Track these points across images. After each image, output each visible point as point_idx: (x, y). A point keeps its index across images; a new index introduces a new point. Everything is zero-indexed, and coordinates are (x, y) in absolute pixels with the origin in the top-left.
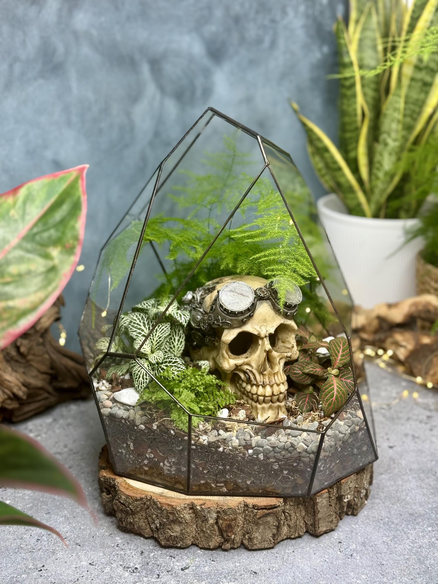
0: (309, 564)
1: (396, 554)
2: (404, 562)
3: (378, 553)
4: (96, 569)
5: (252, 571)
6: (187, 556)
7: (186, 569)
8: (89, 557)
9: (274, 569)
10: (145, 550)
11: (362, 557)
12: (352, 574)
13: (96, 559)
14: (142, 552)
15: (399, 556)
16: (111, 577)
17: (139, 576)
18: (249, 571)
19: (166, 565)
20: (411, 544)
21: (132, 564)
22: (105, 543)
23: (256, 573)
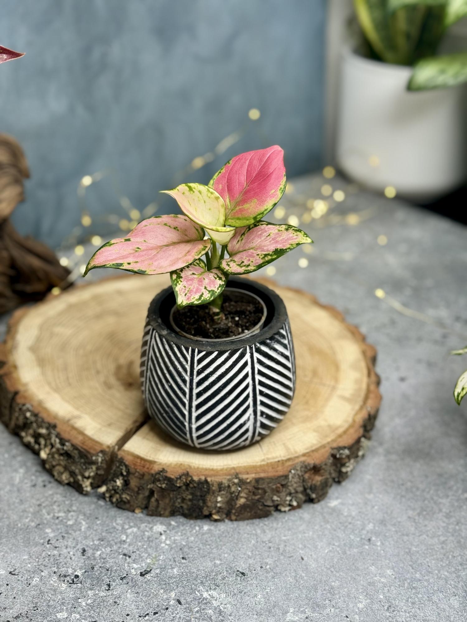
0: (314, 556)
1: (428, 536)
2: (440, 546)
3: (403, 535)
4: (19, 580)
5: (238, 571)
6: (146, 553)
7: (147, 573)
8: (8, 563)
9: (268, 567)
10: (87, 546)
11: (384, 542)
12: (373, 568)
13: (18, 565)
14: (84, 551)
15: (432, 537)
16: (42, 592)
17: (81, 588)
18: (234, 572)
19: (118, 568)
20: (445, 520)
21: (70, 571)
22: (31, 538)
23: (243, 574)
